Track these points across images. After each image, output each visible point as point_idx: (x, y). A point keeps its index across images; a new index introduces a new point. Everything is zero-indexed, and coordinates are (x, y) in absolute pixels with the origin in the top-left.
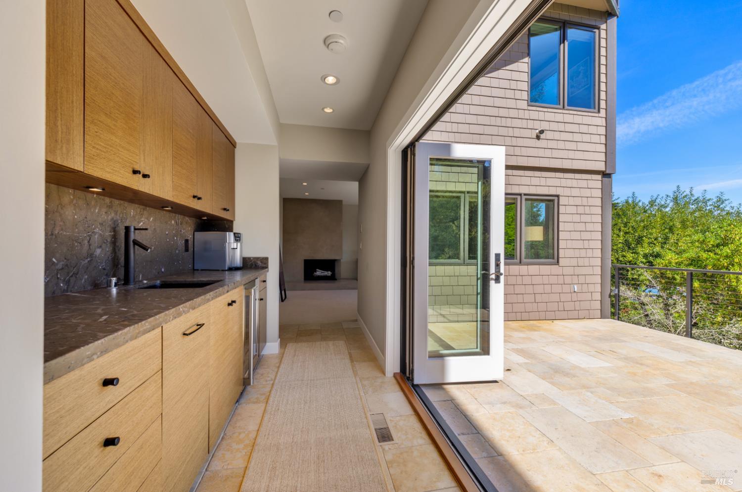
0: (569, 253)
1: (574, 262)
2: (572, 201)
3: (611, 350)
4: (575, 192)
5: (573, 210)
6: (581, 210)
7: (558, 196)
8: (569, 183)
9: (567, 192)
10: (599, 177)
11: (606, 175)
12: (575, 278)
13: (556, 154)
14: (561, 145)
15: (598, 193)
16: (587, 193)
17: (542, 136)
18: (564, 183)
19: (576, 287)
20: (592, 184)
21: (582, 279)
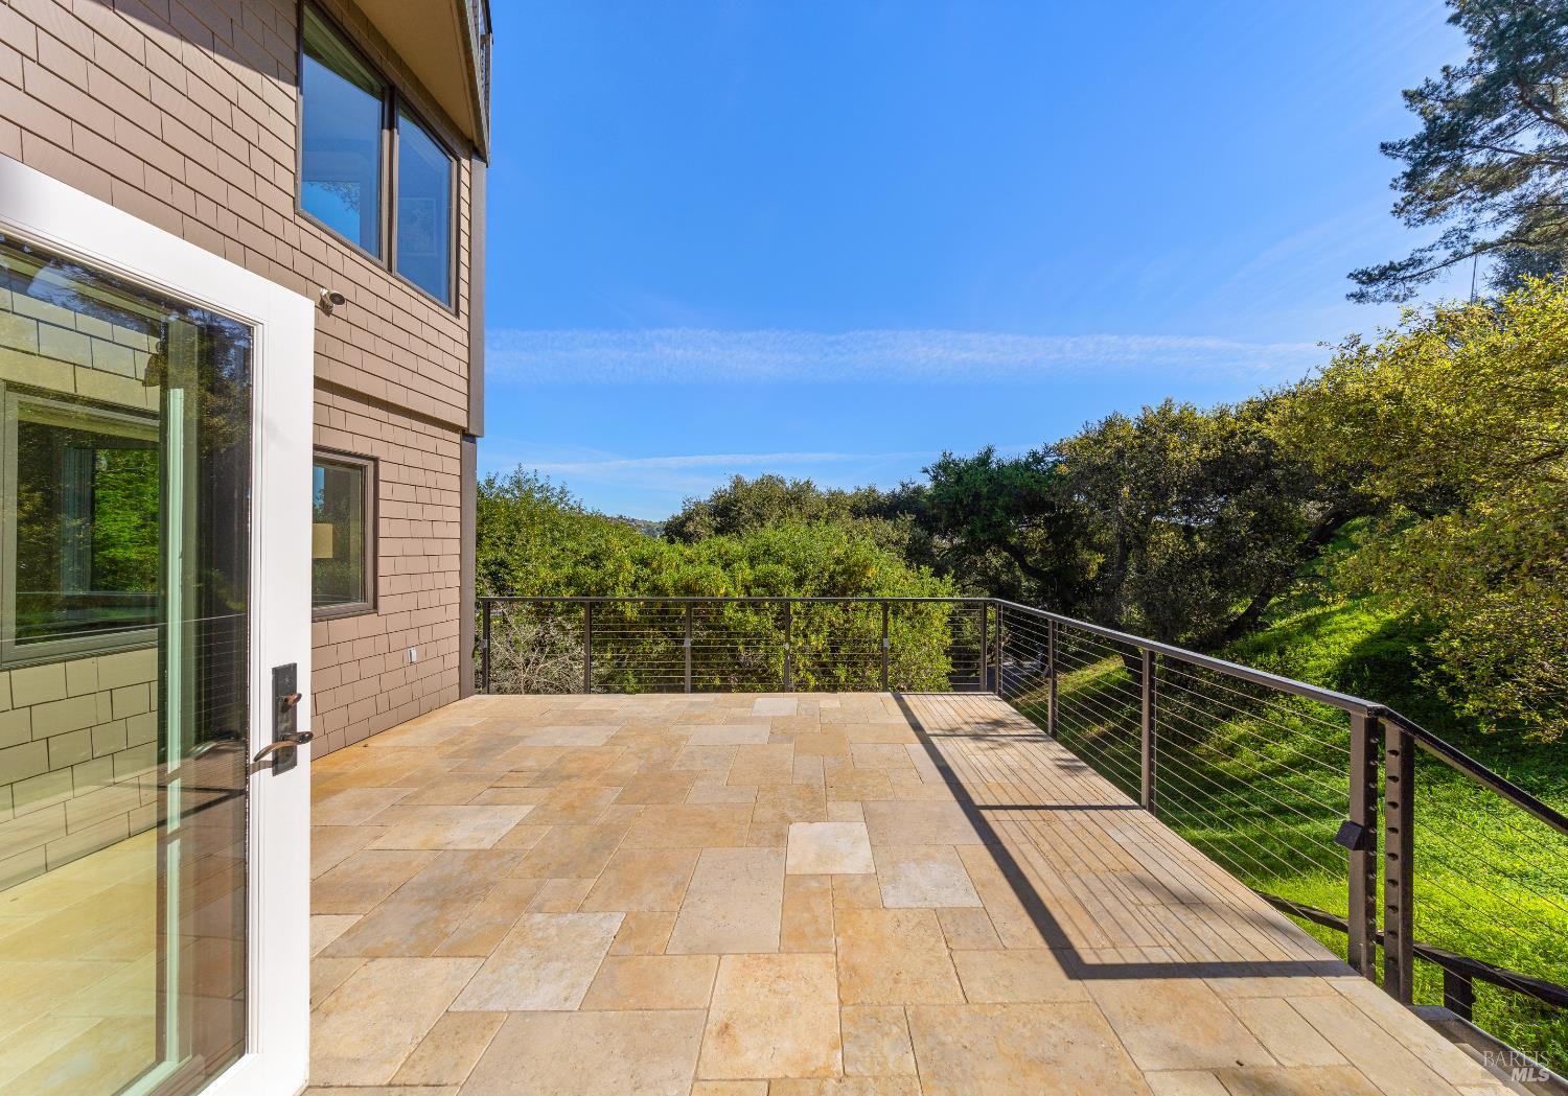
0: (401, 585)
1: (409, 602)
2: (405, 475)
3: (511, 768)
4: (413, 458)
5: (408, 493)
6: (424, 495)
7: (375, 460)
8: (401, 436)
9: (396, 454)
10: (457, 437)
11: (468, 436)
12: (412, 636)
13: (371, 363)
14: (384, 349)
15: (455, 468)
16: (434, 462)
17: (337, 309)
18: (388, 433)
19: (414, 653)
20: (444, 448)
21: (425, 634)
